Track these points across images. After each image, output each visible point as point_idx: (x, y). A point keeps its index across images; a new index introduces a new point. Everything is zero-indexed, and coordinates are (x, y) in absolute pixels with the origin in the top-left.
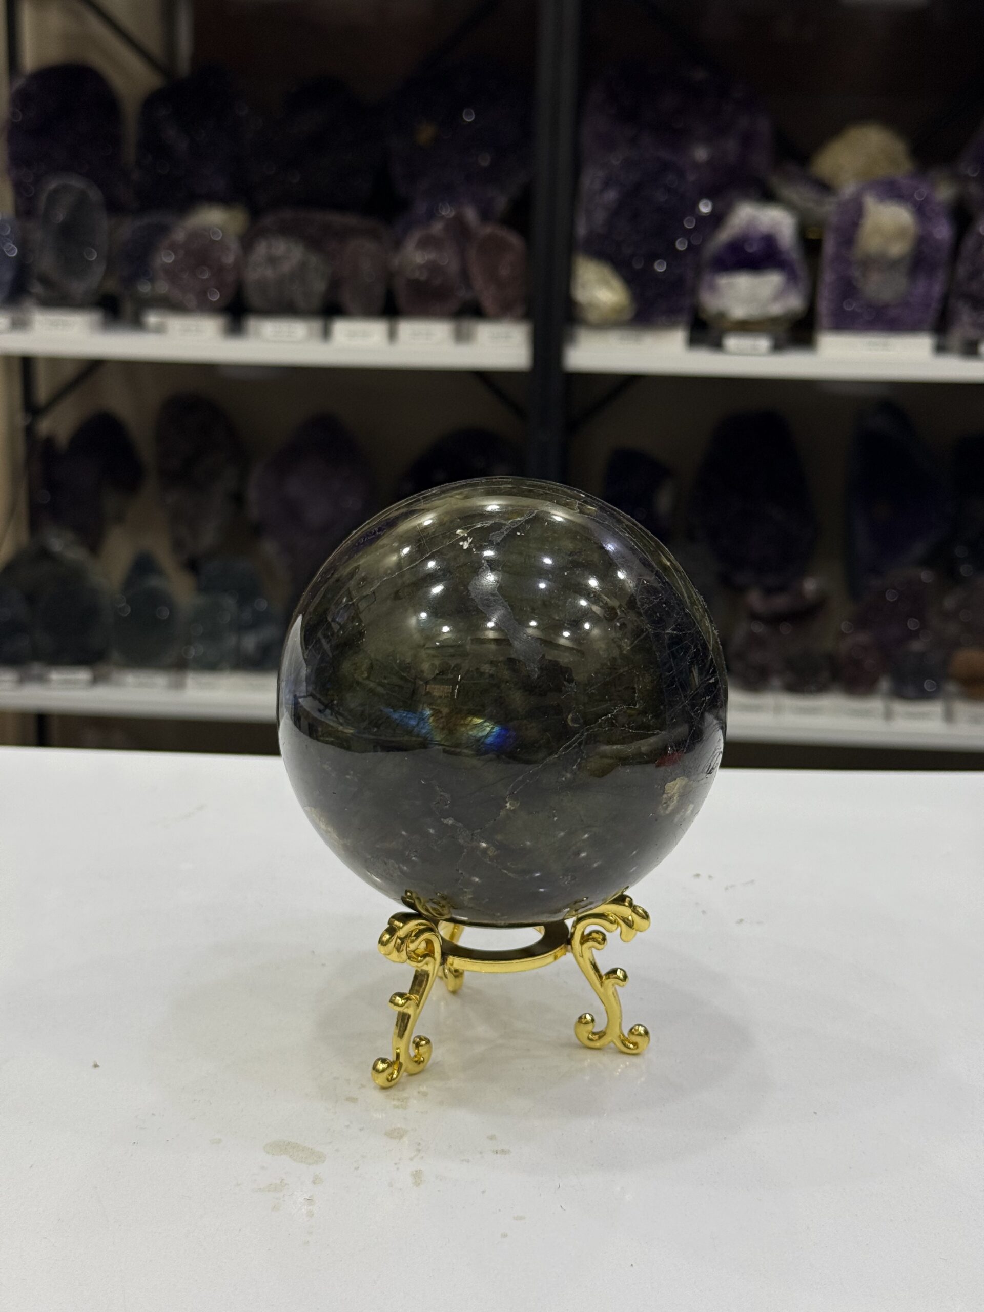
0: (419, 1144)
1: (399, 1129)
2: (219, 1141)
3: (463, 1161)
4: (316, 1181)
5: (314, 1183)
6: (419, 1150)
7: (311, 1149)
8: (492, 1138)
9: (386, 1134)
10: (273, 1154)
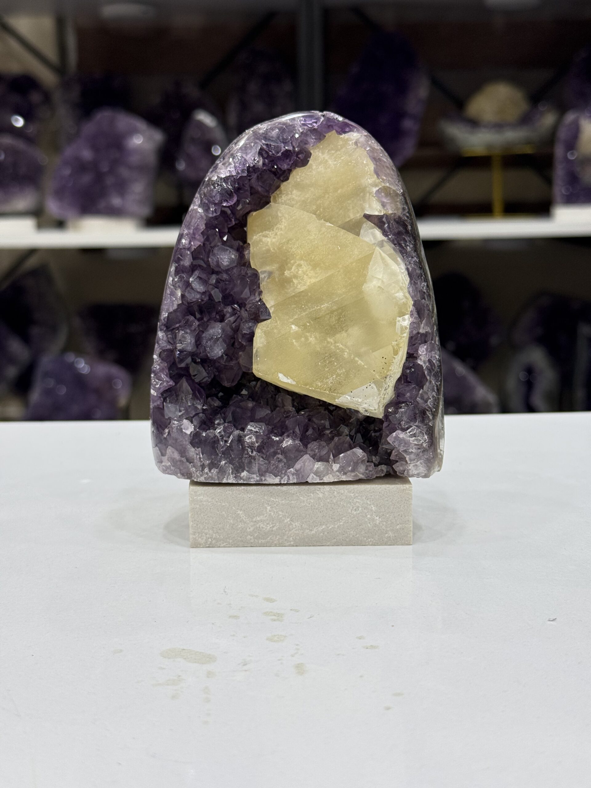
0: (297, 645)
1: (278, 635)
2: (121, 651)
3: (338, 655)
4: (210, 674)
5: (208, 677)
6: (298, 649)
7: (203, 653)
8: (360, 638)
9: (267, 639)
10: (169, 658)
